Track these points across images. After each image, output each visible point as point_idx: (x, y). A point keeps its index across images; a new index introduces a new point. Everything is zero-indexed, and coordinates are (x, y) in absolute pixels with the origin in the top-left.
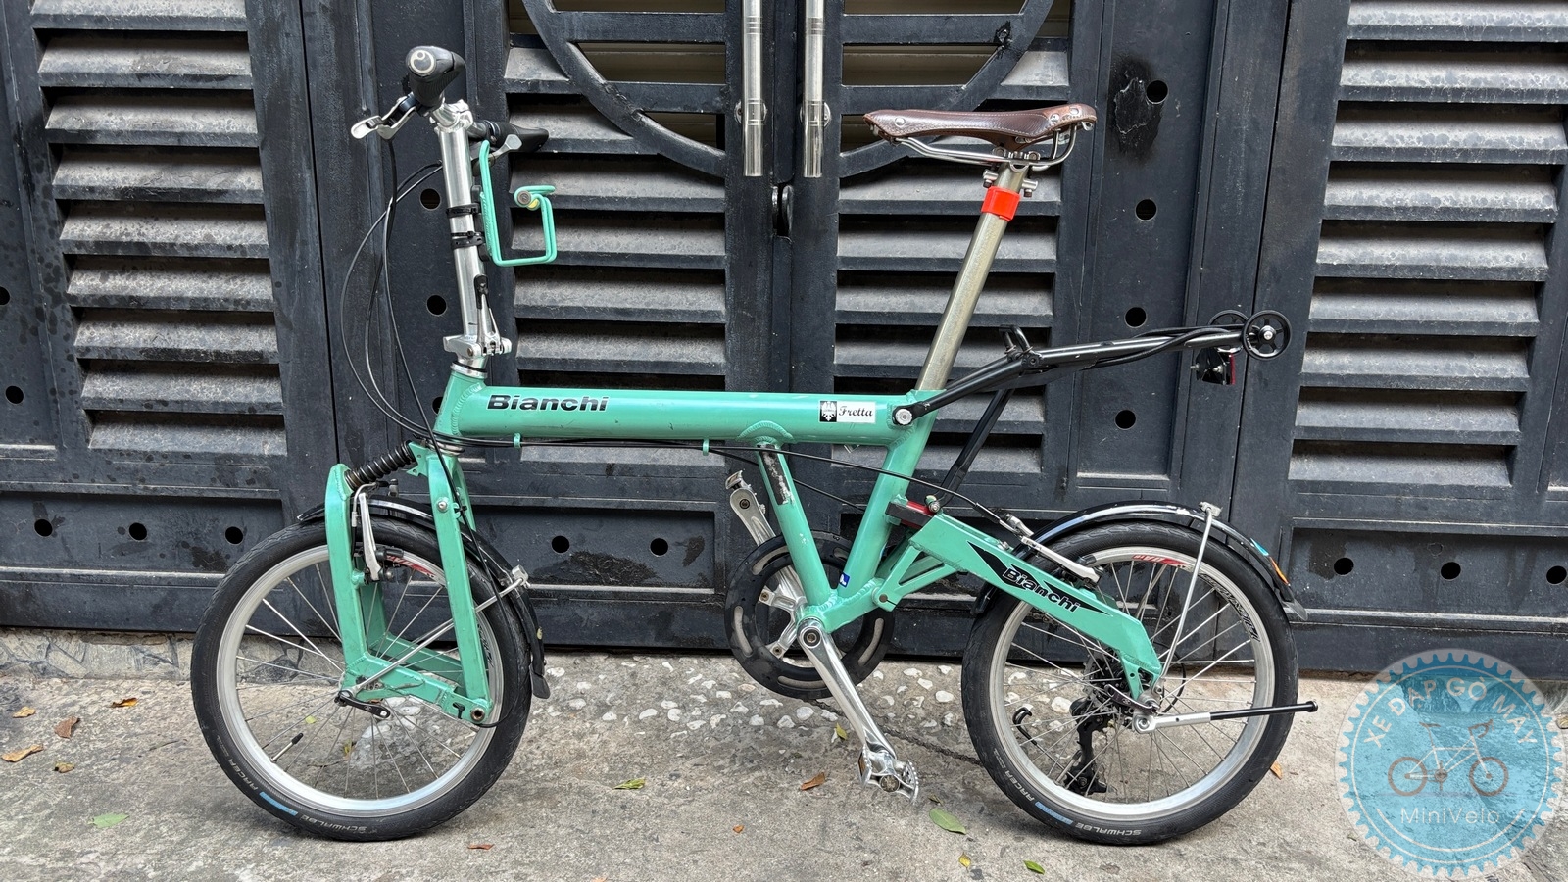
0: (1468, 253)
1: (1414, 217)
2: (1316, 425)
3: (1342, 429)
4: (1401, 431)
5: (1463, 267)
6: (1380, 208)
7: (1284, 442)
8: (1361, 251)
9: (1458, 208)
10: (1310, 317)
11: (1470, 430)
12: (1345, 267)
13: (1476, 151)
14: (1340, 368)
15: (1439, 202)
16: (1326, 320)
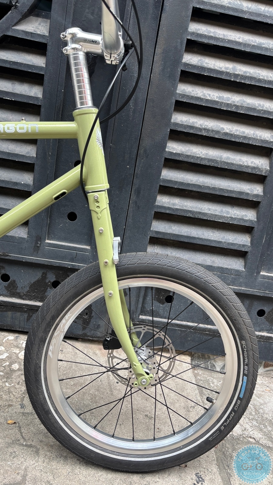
0: (235, 157)
1: (211, 135)
2: (161, 231)
3: (172, 234)
4: (198, 238)
5: (232, 163)
6: (197, 128)
7: (145, 237)
8: (187, 149)
9: (232, 134)
10: (161, 178)
11: (228, 242)
12: (179, 155)
13: (242, 107)
14: (174, 204)
15: (224, 130)
16: (168, 180)
